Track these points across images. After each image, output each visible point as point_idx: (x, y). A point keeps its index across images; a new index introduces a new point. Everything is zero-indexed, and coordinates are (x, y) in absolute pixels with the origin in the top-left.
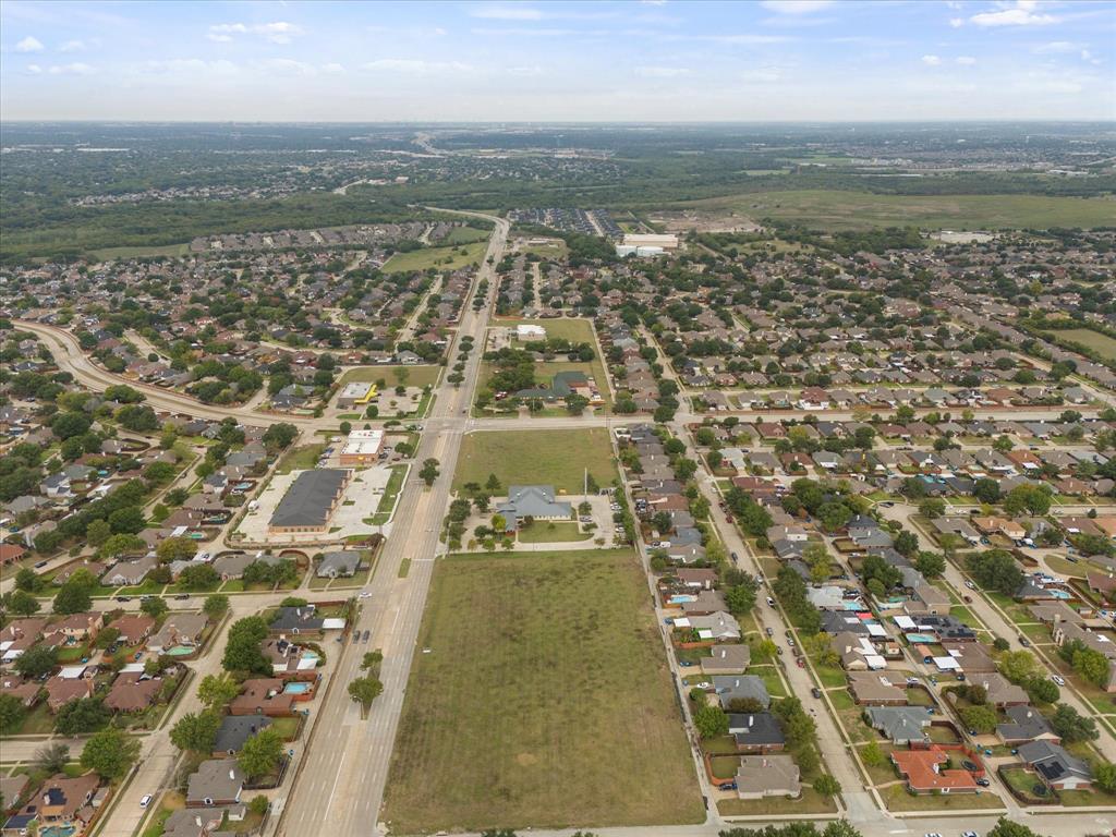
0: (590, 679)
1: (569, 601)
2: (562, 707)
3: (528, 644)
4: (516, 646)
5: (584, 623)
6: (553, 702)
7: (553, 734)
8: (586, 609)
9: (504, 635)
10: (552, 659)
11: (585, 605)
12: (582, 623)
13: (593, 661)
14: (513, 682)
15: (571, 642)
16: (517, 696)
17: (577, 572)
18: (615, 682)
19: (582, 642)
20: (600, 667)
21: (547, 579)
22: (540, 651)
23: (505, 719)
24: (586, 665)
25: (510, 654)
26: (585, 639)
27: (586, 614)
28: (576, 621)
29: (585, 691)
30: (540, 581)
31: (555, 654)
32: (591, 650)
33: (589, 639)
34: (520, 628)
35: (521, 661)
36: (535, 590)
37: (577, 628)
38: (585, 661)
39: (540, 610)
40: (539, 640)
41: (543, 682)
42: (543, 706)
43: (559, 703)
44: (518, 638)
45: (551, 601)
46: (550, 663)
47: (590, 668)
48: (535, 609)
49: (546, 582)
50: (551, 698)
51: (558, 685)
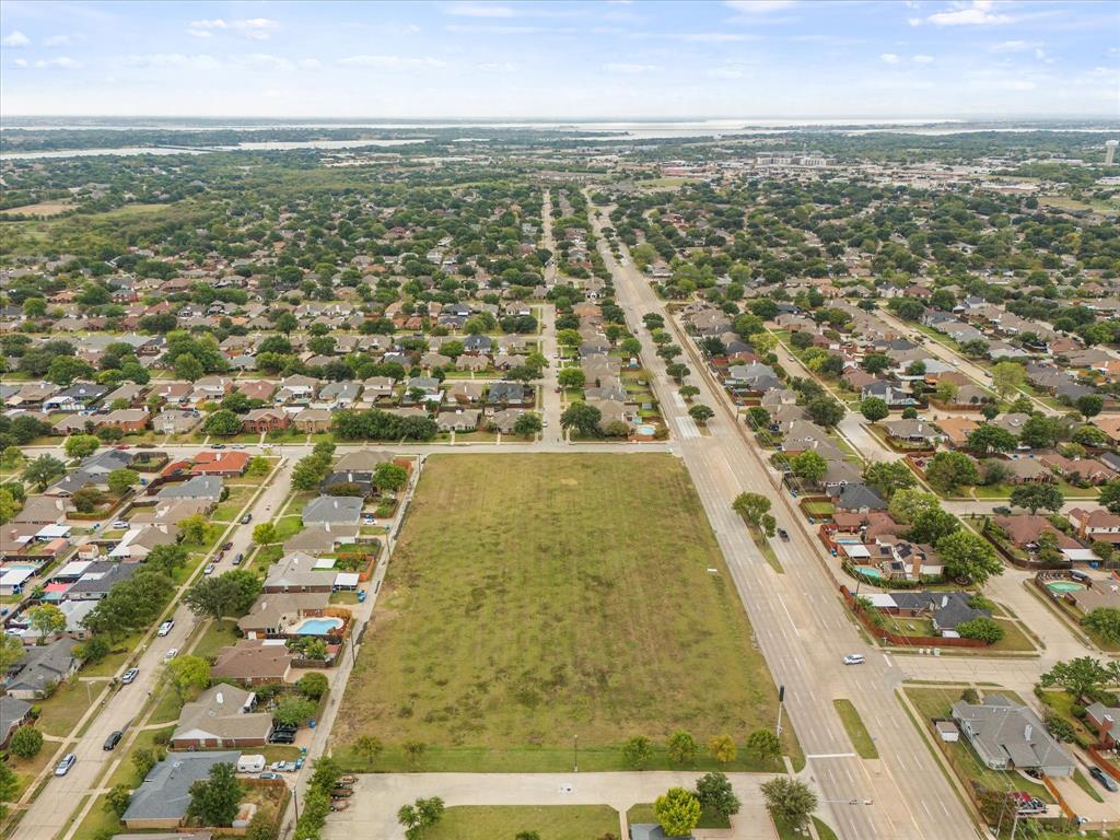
0: (498, 535)
1: (509, 633)
2: (534, 513)
3: (575, 572)
4: (590, 571)
5: (491, 600)
6: (544, 516)
7: (545, 495)
8: (482, 620)
9: (610, 585)
10: (543, 555)
11: (484, 626)
12: (494, 599)
13: (490, 551)
14: (590, 534)
15: (515, 574)
16: (584, 522)
17: (485, 699)
18: (470, 531)
19: (500, 573)
20: (483, 545)
21: (546, 685)
22: (557, 564)
23: (593, 506)
24: (500, 548)
25: (598, 562)
26: (494, 577)
27: (485, 612)
28: (504, 603)
29: (507, 524)
30: (560, 680)
31: (538, 560)
32: (488, 564)
33: (489, 577)
34: (590, 594)
35: (582, 554)
36: (569, 660)
37: (503, 592)
38: (498, 553)
39: (559, 620)
40: (559, 578)
41: (554, 533)
42: (555, 514)
43: (537, 516)
44: (590, 580)
45: (541, 636)
46: (545, 551)
47: (497, 544)
48: (567, 622)
49: (549, 677)
50: (546, 520)
51: (537, 529)
